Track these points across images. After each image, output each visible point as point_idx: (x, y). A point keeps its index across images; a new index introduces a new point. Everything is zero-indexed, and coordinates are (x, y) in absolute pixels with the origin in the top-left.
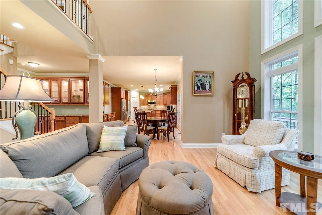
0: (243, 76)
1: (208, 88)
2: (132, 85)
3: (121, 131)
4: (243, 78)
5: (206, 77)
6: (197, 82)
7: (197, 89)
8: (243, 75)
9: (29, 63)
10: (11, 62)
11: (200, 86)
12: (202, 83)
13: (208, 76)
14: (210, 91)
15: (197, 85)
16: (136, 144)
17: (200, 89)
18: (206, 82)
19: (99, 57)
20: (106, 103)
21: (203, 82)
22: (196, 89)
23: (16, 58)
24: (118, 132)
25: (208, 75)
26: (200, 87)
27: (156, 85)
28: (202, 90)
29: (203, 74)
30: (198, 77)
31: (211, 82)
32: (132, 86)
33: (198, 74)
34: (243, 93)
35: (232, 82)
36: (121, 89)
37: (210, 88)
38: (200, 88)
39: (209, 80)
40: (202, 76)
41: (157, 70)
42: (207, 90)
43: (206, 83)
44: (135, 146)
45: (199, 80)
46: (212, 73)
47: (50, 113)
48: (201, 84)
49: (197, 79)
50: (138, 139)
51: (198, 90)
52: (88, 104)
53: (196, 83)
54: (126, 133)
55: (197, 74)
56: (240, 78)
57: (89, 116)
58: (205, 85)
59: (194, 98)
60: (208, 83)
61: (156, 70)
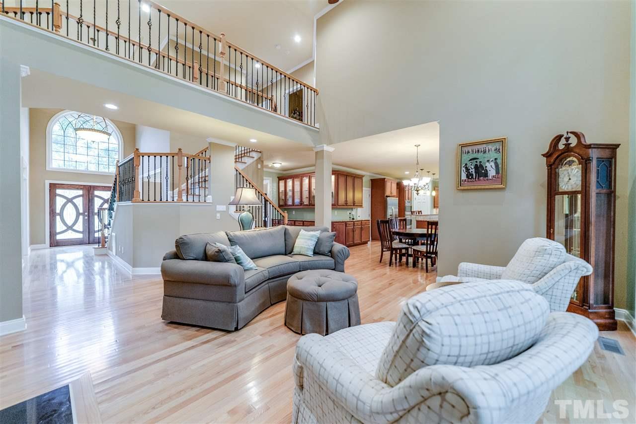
0: (567, 141)
1: (492, 173)
2: (407, 171)
3: (312, 236)
4: (567, 145)
5: (487, 152)
6: (466, 164)
7: (468, 176)
8: (567, 139)
9: (273, 163)
10: (259, 166)
11: (473, 170)
12: (478, 164)
13: (493, 149)
14: (499, 179)
15: (467, 169)
16: (330, 254)
17: (474, 177)
18: (488, 161)
19: (324, 147)
20: (356, 205)
21: (480, 162)
22: (464, 177)
23: (262, 162)
24: (309, 237)
25: (493, 147)
26: (474, 173)
27: (417, 172)
28: (478, 179)
29: (481, 147)
30: (469, 154)
31: (499, 161)
32: (407, 173)
33: (470, 149)
34: (570, 179)
35: (544, 155)
36: (386, 180)
37: (497, 172)
38: (472, 174)
39: (496, 157)
40: (478, 151)
41: (419, 145)
42: (490, 178)
43: (487, 164)
44: (328, 256)
45: (471, 160)
46: (502, 141)
47: (283, 216)
48: (476, 167)
49: (466, 158)
50: (332, 250)
51: (469, 178)
52: (313, 207)
53: (464, 165)
54: (318, 240)
55: (465, 149)
56: (561, 146)
57: (314, 222)
58: (486, 167)
59: (461, 194)
60: (493, 164)
61: (417, 146)
